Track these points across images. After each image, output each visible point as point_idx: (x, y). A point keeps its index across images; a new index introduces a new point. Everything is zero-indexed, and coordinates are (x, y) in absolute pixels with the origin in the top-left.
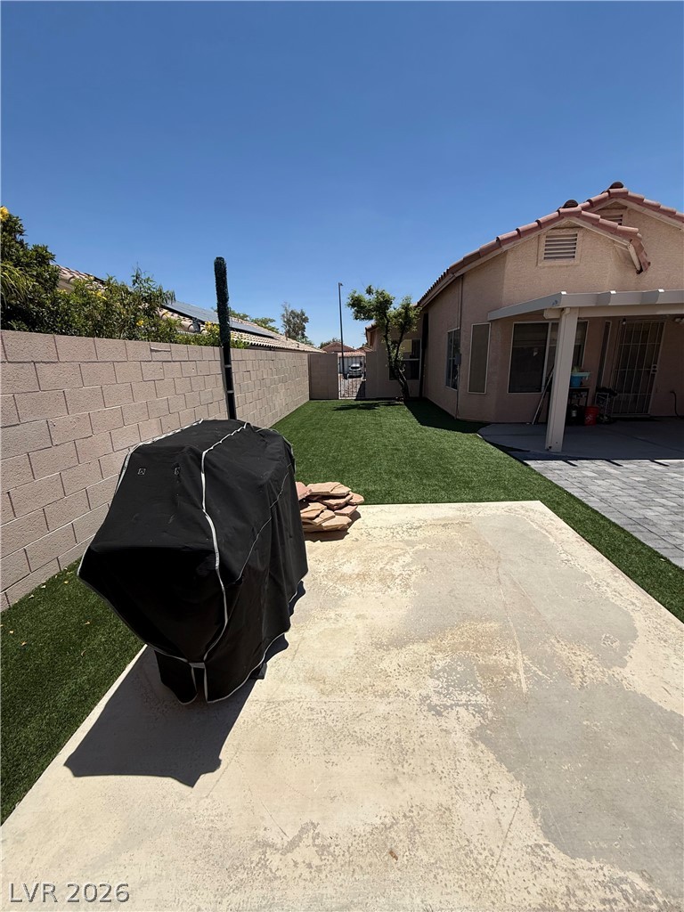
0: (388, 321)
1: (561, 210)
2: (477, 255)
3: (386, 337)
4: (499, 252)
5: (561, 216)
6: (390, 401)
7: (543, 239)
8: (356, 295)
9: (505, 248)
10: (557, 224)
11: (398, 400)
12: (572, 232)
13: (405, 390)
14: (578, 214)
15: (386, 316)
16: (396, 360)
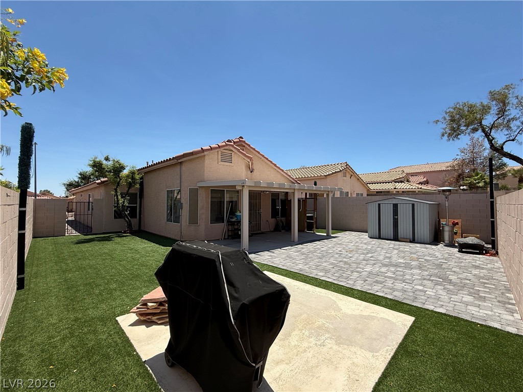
0: (120, 180)
1: (227, 143)
2: (192, 154)
3: (116, 190)
4: (203, 154)
5: (227, 145)
6: (119, 234)
7: (220, 153)
8: (98, 160)
9: (206, 153)
10: (225, 148)
11: (125, 233)
12: (230, 152)
13: (130, 225)
14: (232, 146)
15: (119, 176)
16: (123, 205)
